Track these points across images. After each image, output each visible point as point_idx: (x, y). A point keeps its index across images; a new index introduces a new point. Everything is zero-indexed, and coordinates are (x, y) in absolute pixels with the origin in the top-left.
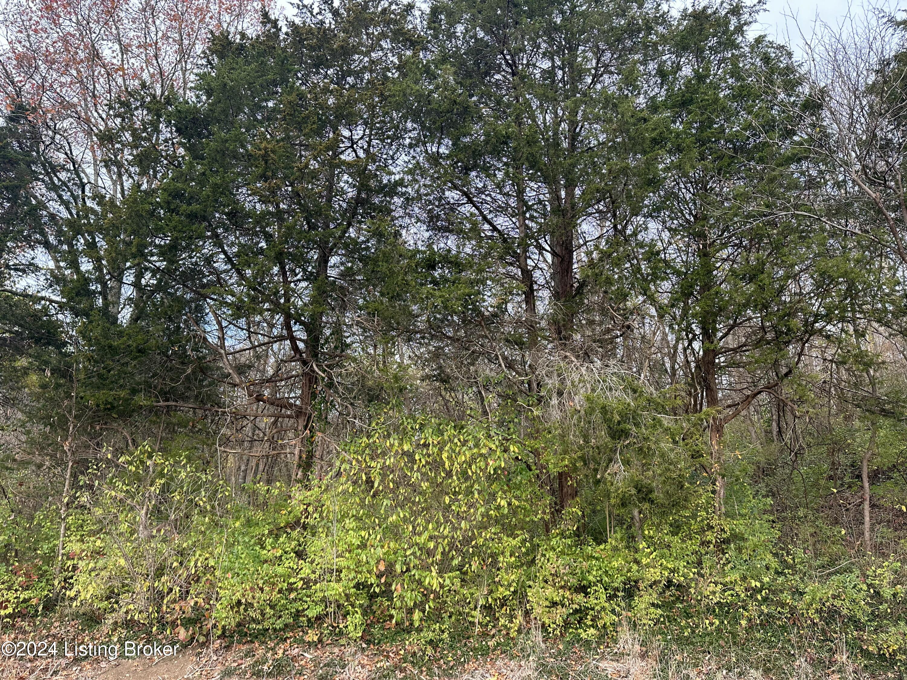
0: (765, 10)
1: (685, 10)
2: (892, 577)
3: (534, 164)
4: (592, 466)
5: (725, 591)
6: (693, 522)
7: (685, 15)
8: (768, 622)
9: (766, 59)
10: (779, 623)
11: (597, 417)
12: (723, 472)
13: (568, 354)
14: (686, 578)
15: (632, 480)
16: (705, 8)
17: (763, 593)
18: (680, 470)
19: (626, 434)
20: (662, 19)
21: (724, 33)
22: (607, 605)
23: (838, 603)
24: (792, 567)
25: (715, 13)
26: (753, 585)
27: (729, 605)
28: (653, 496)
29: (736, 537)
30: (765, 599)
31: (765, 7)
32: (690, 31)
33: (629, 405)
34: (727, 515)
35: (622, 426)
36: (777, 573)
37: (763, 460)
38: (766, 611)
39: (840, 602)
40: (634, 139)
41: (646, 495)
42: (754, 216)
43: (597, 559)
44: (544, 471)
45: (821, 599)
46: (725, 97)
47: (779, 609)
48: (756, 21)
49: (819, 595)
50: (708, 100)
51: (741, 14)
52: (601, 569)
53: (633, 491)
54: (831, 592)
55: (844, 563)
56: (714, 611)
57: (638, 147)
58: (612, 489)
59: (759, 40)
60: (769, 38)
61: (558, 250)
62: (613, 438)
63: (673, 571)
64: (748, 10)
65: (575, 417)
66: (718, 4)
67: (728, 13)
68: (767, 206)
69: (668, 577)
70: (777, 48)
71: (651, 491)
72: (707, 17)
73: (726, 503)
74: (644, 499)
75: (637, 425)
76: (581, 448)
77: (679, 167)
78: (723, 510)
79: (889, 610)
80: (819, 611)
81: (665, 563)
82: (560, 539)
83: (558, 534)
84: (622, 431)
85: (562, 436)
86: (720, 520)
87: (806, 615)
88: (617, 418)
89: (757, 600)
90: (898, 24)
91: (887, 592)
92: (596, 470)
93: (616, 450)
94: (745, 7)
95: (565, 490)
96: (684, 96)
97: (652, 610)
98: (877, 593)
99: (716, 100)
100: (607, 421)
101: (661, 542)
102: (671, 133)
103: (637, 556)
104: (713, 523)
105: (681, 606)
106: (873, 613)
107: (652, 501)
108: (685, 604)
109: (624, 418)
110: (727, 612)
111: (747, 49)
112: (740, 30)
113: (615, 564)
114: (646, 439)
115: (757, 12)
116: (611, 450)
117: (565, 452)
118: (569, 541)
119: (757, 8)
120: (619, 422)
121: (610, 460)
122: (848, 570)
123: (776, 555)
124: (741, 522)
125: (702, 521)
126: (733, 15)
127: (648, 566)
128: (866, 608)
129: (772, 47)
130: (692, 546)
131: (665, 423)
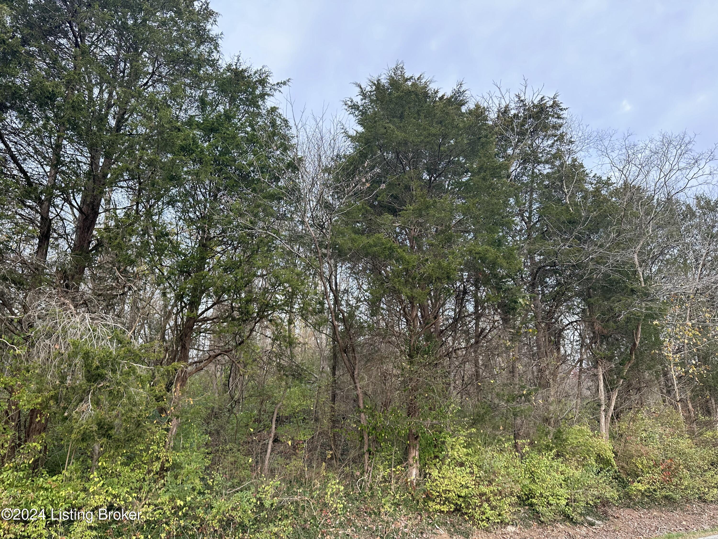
0: (280, 91)
1: (230, 65)
2: (273, 492)
3: (75, 127)
4: (62, 405)
5: (155, 510)
6: (145, 454)
7: (229, 68)
8: (182, 533)
9: (273, 124)
10: (190, 533)
11: (78, 361)
12: (178, 414)
13: (67, 301)
14: (126, 502)
15: (97, 418)
16: (244, 71)
17: (184, 511)
18: (141, 411)
19: (102, 377)
20: (213, 64)
21: (251, 93)
22: (44, 532)
23: (234, 513)
24: (210, 488)
25: (248, 77)
26: (178, 504)
27: (155, 522)
28: (112, 432)
29: (176, 466)
30: (185, 515)
31: (280, 89)
32: (230, 80)
33: (111, 353)
34: (174, 448)
35: (100, 371)
36: (200, 493)
37: (216, 406)
38: (183, 524)
39: (235, 512)
40: (166, 140)
41: (107, 431)
42: (241, 227)
43: (46, 489)
44: (13, 407)
45: (223, 512)
46: (242, 138)
47: (193, 522)
48: (272, 95)
49: (223, 508)
50: (229, 134)
51: (265, 87)
52: (48, 498)
53: (95, 428)
54: (231, 506)
55: (246, 484)
56: (143, 528)
57: (168, 148)
58: (76, 426)
59: (274, 109)
60: (280, 111)
61: (84, 209)
62: (89, 380)
63: (115, 496)
64: (270, 86)
65: (58, 359)
66: (252, 73)
67: (257, 81)
68: (251, 223)
69: (110, 502)
70: (283, 120)
71: (111, 428)
72: (243, 78)
73: (175, 439)
74: (104, 435)
75: (114, 371)
76: (55, 388)
77: (197, 174)
78: (172, 444)
79: (266, 516)
80: (220, 521)
81: (111, 489)
82: (12, 472)
83: (11, 468)
84: (99, 375)
85: (40, 376)
86: (167, 452)
87: (211, 525)
88: (96, 363)
89: (178, 516)
90: (349, 137)
91: (267, 503)
92: (65, 408)
93: (89, 391)
94: (269, 83)
95: (33, 426)
96: (213, 124)
97: (88, 532)
98: (262, 504)
99: (234, 137)
100: (87, 366)
101: (112, 472)
102: (197, 148)
103: (87, 485)
104: (161, 455)
105: (115, 527)
106: (256, 519)
107: (111, 437)
108: (120, 524)
109: (103, 364)
110: (153, 528)
111: (264, 112)
112: (263, 96)
113: (63, 493)
114: (118, 384)
115: (275, 90)
116: (84, 391)
117: (39, 391)
118: (21, 474)
119: (276, 87)
120: (98, 367)
121: (81, 401)
122: (248, 488)
123: (202, 479)
124: (183, 453)
125: (153, 453)
126: (260, 84)
127: (94, 493)
128: (251, 515)
129: (280, 118)
130: (138, 474)
131: (138, 371)
